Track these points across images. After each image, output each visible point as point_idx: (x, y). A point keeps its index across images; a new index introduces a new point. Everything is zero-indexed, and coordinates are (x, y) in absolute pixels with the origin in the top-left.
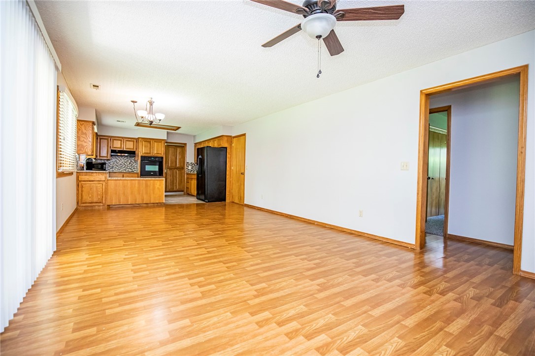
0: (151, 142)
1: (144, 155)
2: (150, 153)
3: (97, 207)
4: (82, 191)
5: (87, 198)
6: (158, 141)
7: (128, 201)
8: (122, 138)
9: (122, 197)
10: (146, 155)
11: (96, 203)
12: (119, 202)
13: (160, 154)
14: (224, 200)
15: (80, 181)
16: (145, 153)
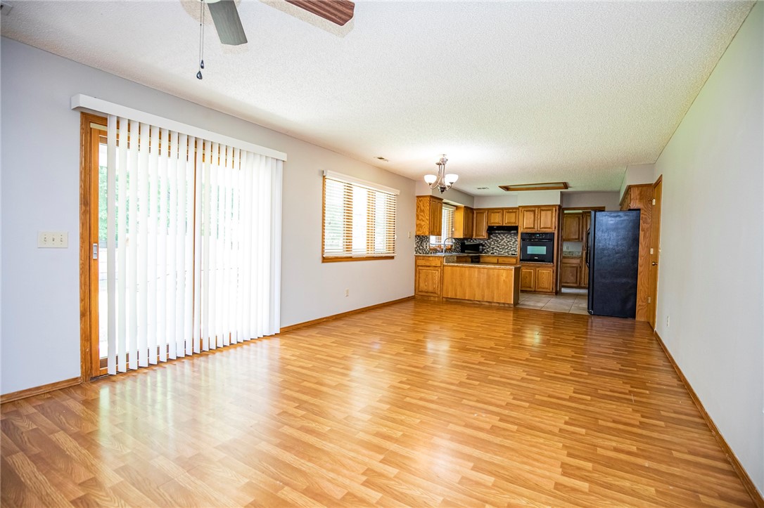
0: (537, 211)
1: (526, 231)
2: (534, 228)
3: (432, 298)
4: (419, 277)
5: (423, 286)
6: (548, 208)
7: (465, 296)
8: (502, 209)
9: (458, 290)
10: (529, 231)
11: (432, 293)
12: (456, 295)
13: (549, 228)
14: (634, 316)
15: (418, 266)
16: (526, 228)
